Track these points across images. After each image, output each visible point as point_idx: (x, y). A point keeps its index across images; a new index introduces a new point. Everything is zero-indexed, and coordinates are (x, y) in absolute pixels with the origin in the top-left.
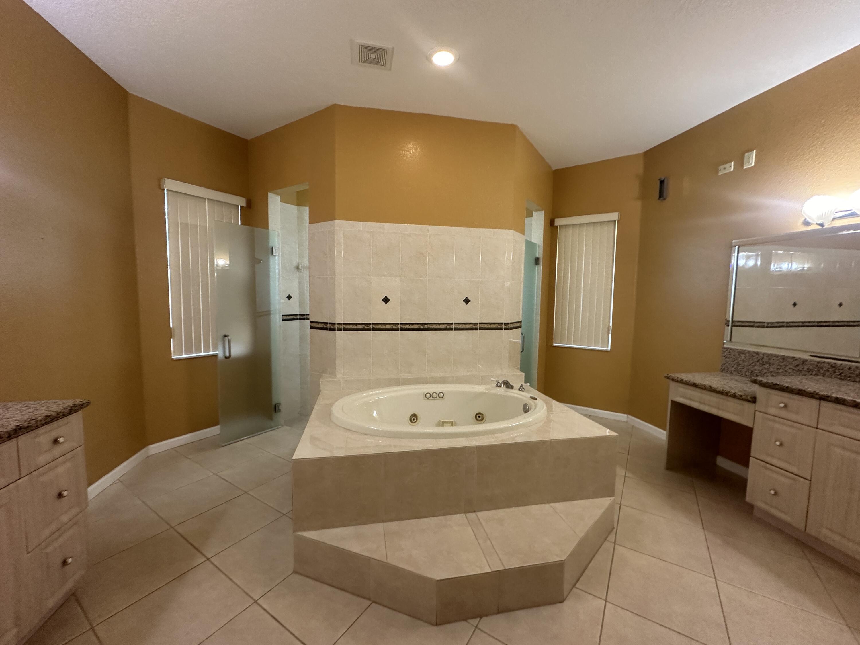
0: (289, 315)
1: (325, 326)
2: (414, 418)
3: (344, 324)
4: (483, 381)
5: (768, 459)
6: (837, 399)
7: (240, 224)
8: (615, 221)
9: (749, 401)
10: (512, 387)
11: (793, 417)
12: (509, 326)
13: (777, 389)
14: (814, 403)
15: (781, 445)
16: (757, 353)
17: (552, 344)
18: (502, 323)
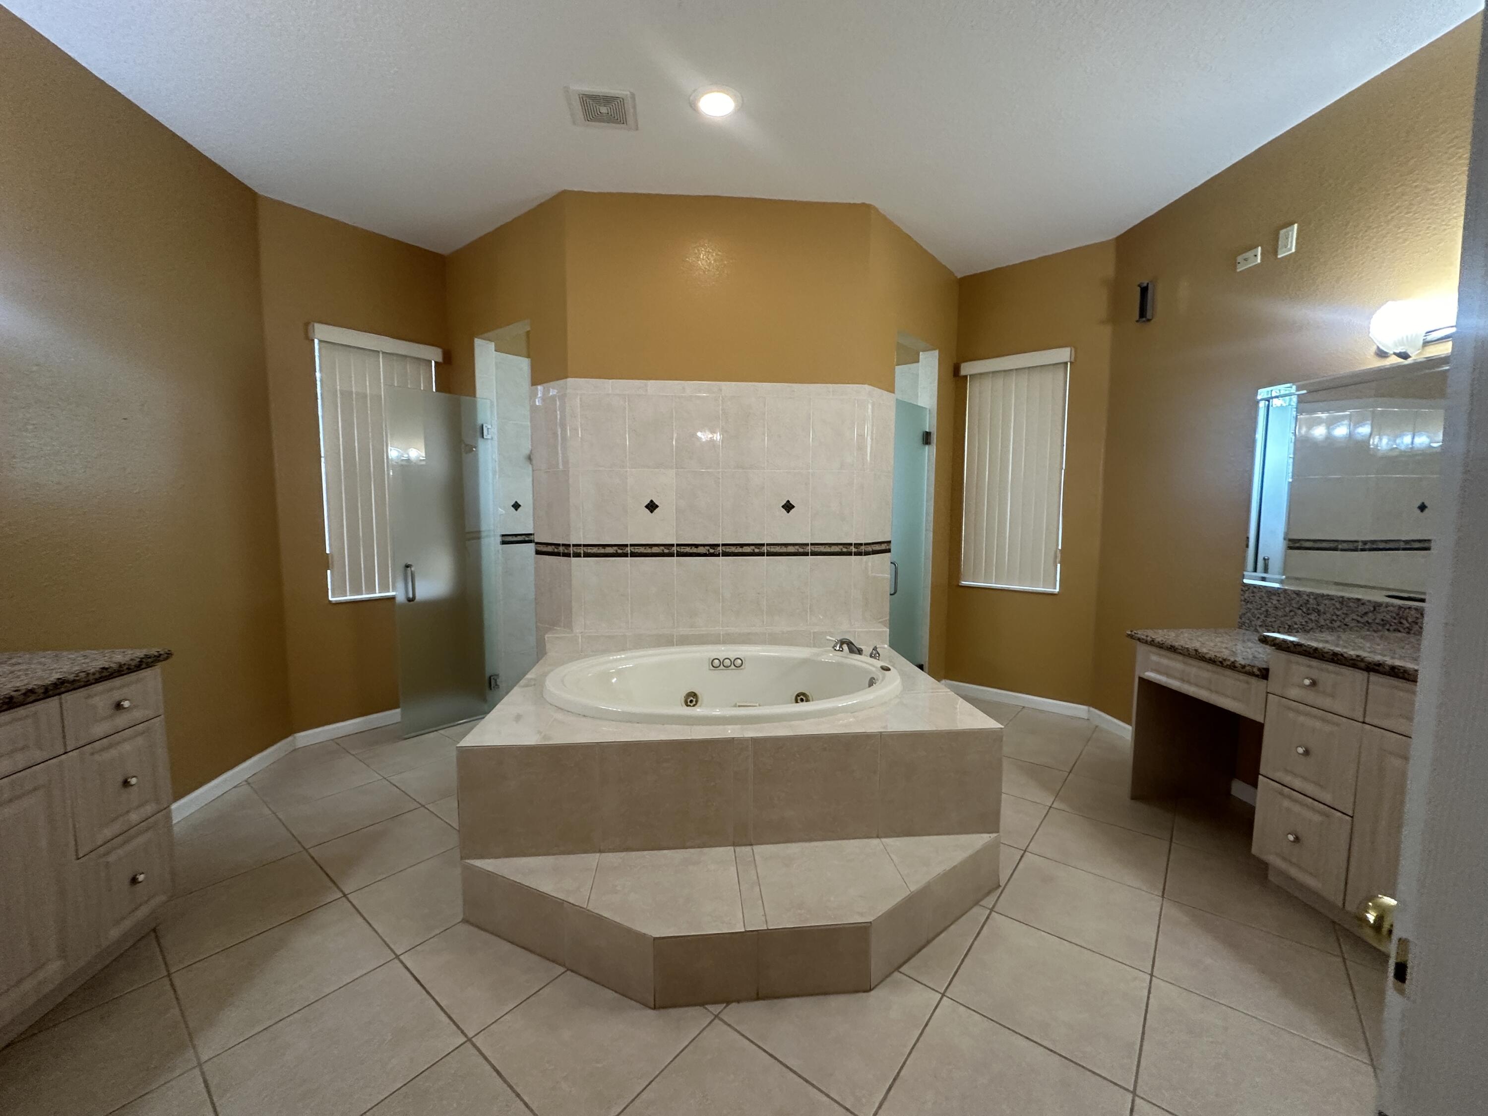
0: (516, 535)
1: (556, 550)
2: (692, 698)
3: (585, 545)
4: (815, 640)
5: (1288, 779)
7: (434, 390)
8: (1066, 363)
9: (1257, 676)
10: (860, 652)
11: (1326, 703)
12: (863, 548)
13: (1300, 653)
14: (1359, 676)
15: (1307, 753)
16: (1298, 593)
17: (959, 582)
18: (851, 544)
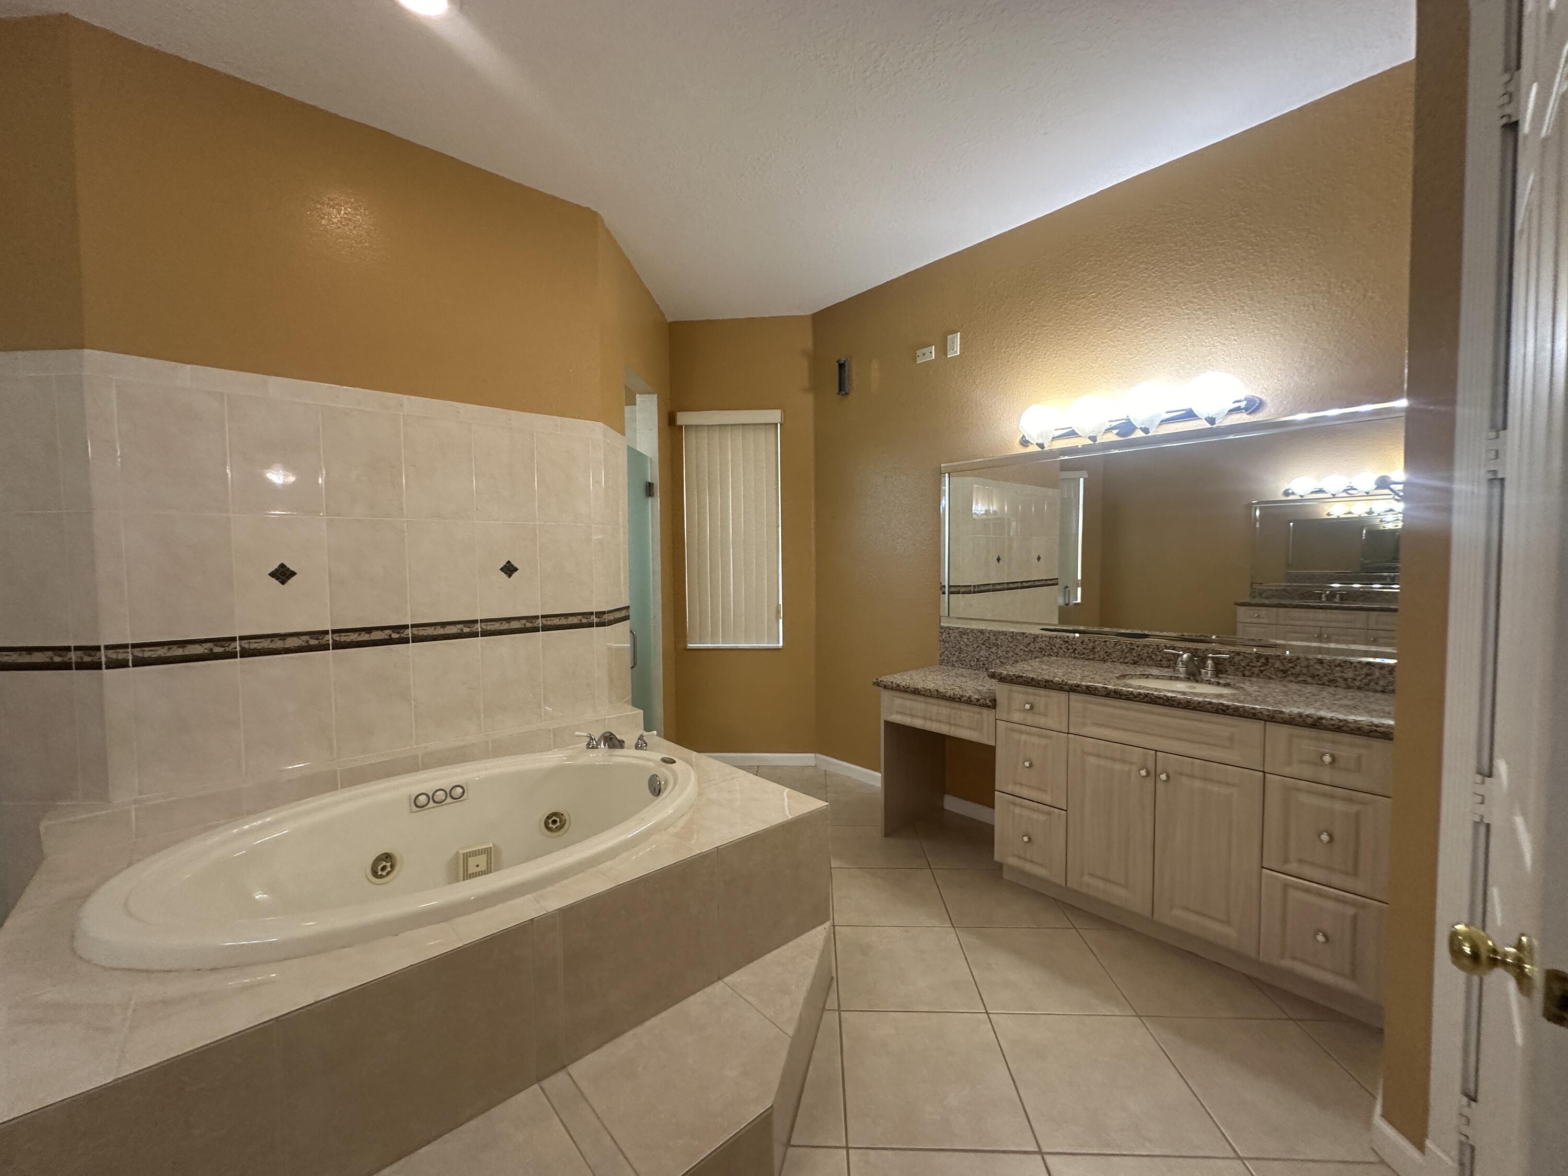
1: (57, 659)
2: (384, 863)
3: (134, 646)
5: (1017, 790)
6: (1115, 692)
8: (776, 424)
10: (621, 744)
11: (1041, 721)
12: (606, 617)
13: (1020, 684)
14: (1063, 696)
15: (1031, 765)
16: (982, 632)
17: (687, 646)
18: (592, 613)
